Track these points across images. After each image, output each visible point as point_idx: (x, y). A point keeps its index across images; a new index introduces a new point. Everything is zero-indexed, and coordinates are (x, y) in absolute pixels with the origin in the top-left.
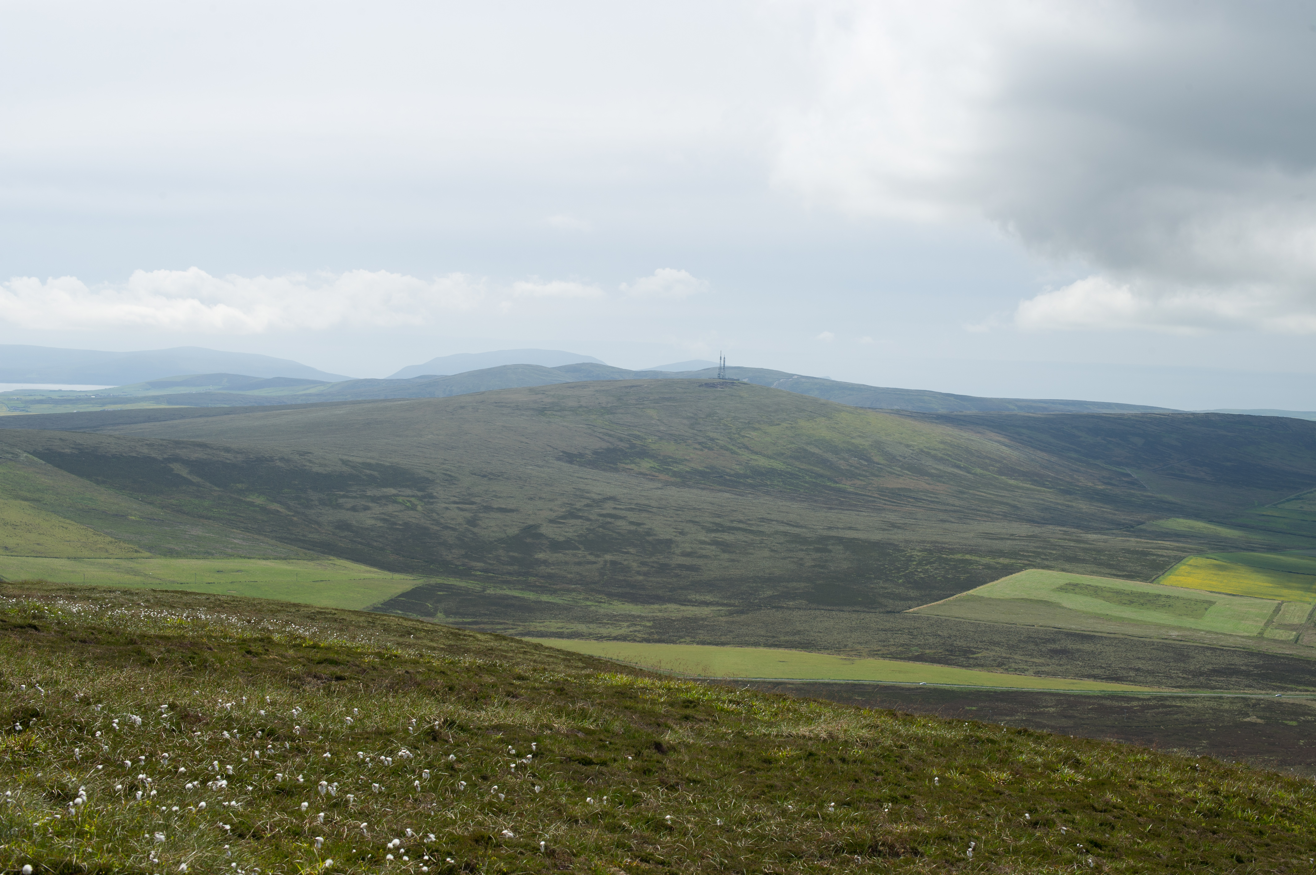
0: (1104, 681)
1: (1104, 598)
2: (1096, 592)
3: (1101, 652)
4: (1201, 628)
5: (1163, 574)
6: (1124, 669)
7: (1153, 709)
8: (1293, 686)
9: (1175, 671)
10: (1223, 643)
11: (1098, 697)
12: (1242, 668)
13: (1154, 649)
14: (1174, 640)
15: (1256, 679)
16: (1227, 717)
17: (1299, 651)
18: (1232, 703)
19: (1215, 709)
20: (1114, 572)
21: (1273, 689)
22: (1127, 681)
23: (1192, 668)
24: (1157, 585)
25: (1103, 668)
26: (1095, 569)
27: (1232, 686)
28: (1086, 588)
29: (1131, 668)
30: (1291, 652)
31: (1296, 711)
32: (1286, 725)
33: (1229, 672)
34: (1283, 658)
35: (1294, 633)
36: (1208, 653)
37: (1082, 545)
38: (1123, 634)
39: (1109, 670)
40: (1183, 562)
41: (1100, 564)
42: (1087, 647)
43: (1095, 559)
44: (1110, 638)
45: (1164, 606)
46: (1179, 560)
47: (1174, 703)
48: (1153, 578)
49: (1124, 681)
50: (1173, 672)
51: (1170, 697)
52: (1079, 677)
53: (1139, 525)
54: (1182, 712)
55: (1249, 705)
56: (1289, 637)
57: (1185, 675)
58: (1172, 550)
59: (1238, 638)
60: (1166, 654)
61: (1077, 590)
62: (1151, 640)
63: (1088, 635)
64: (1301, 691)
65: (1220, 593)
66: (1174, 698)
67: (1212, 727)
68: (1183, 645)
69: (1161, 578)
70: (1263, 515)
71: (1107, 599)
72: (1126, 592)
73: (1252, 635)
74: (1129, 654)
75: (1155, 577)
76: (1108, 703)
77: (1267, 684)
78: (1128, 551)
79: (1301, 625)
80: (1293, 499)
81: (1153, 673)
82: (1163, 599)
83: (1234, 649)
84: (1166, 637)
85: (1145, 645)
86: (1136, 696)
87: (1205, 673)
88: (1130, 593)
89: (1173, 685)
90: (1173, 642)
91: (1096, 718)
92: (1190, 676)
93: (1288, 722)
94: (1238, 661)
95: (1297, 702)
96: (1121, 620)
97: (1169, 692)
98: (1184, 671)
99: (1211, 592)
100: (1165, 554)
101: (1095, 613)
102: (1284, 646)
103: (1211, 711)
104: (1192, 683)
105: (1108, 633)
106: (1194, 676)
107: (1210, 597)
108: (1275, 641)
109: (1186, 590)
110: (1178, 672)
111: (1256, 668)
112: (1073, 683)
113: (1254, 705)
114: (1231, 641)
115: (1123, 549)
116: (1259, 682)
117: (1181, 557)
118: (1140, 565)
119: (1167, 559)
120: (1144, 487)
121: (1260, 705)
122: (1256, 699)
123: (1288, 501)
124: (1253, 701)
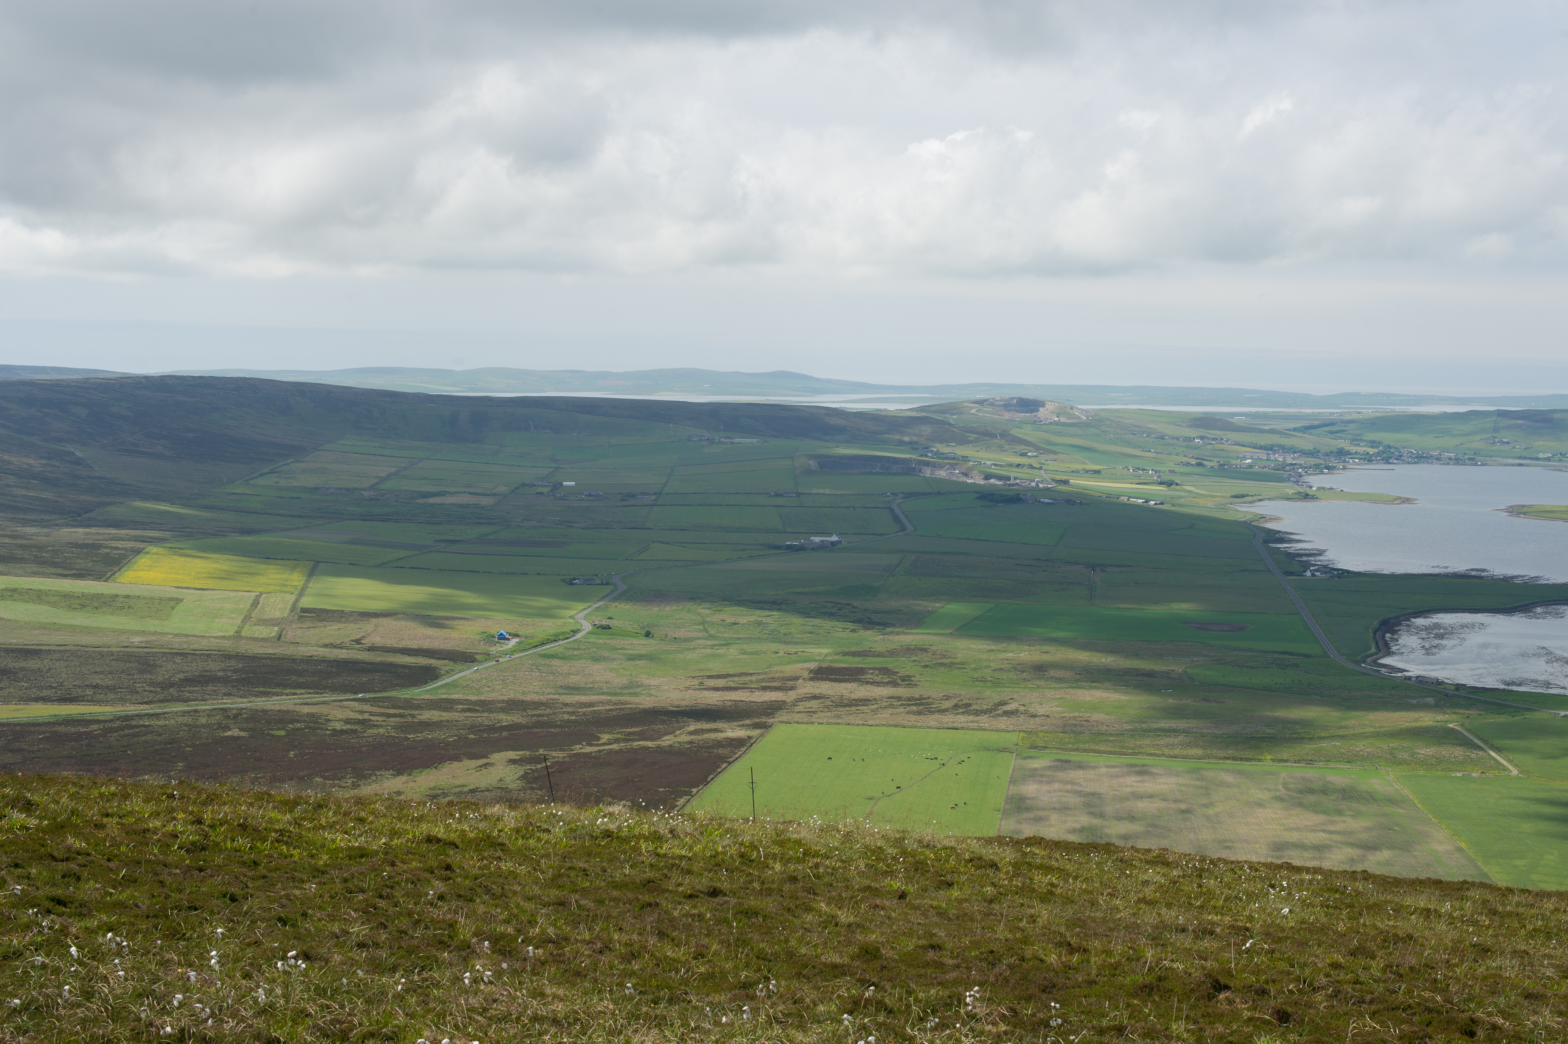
0: (56, 703)
1: (49, 603)
2: (39, 596)
3: (50, 669)
4: (168, 631)
5: (119, 570)
6: (79, 687)
7: (116, 732)
8: (279, 690)
9: (141, 685)
10: (195, 647)
11: (49, 723)
12: (219, 674)
13: (114, 660)
14: (137, 647)
15: (235, 686)
16: (205, 732)
17: (282, 649)
18: (209, 716)
19: (190, 725)
20: (60, 571)
21: (256, 696)
22: (83, 701)
23: (160, 679)
24: (113, 584)
25: (54, 688)
26: (36, 569)
27: (209, 697)
28: (27, 593)
29: (87, 686)
30: (274, 651)
31: (283, 718)
32: (273, 735)
33: (204, 680)
34: (265, 658)
35: (276, 628)
36: (178, 660)
37: (19, 542)
38: (75, 645)
39: (61, 690)
40: (141, 555)
41: (43, 563)
42: (33, 664)
43: (36, 557)
44: (60, 651)
45: (122, 608)
46: (138, 552)
47: (141, 723)
48: (108, 576)
49: (80, 701)
50: (138, 685)
51: (136, 715)
52: (25, 701)
53: (87, 513)
54: (151, 732)
55: (229, 717)
56: (271, 633)
57: (152, 689)
58: (129, 540)
59: (212, 640)
60: (128, 665)
61: (16, 596)
62: (110, 649)
63: (33, 650)
64: (287, 695)
65: (187, 588)
66: (140, 716)
67: (188, 747)
68: (148, 653)
69: (117, 575)
70: (234, 494)
71: (54, 605)
72: (76, 595)
73: (228, 634)
74: (84, 669)
75: (109, 574)
76: (62, 729)
77: (248, 691)
78: (76, 545)
79: (283, 619)
80: (267, 473)
81: (115, 689)
82: (121, 600)
83: (208, 652)
84: (127, 644)
85: (103, 656)
86: (96, 718)
87: (176, 684)
88: (80, 595)
89: (139, 701)
90: (136, 650)
91: (48, 749)
92: (159, 689)
93: (275, 732)
94: (214, 666)
95: (284, 708)
96: (73, 629)
97: (135, 710)
98: (152, 684)
99: (178, 587)
100: (120, 546)
101: (39, 623)
102: (265, 645)
103: (185, 728)
104: (161, 697)
105: (57, 645)
106: (163, 688)
107: (176, 593)
108: (255, 639)
109: (148, 587)
110: (144, 685)
111: (235, 673)
112: (18, 710)
113: (236, 717)
114: (204, 644)
115: (69, 543)
116: (240, 689)
117: (139, 548)
118: (92, 561)
119: (123, 552)
120: (92, 467)
121: (242, 715)
122: (237, 709)
123: (262, 475)
124: (234, 712)
